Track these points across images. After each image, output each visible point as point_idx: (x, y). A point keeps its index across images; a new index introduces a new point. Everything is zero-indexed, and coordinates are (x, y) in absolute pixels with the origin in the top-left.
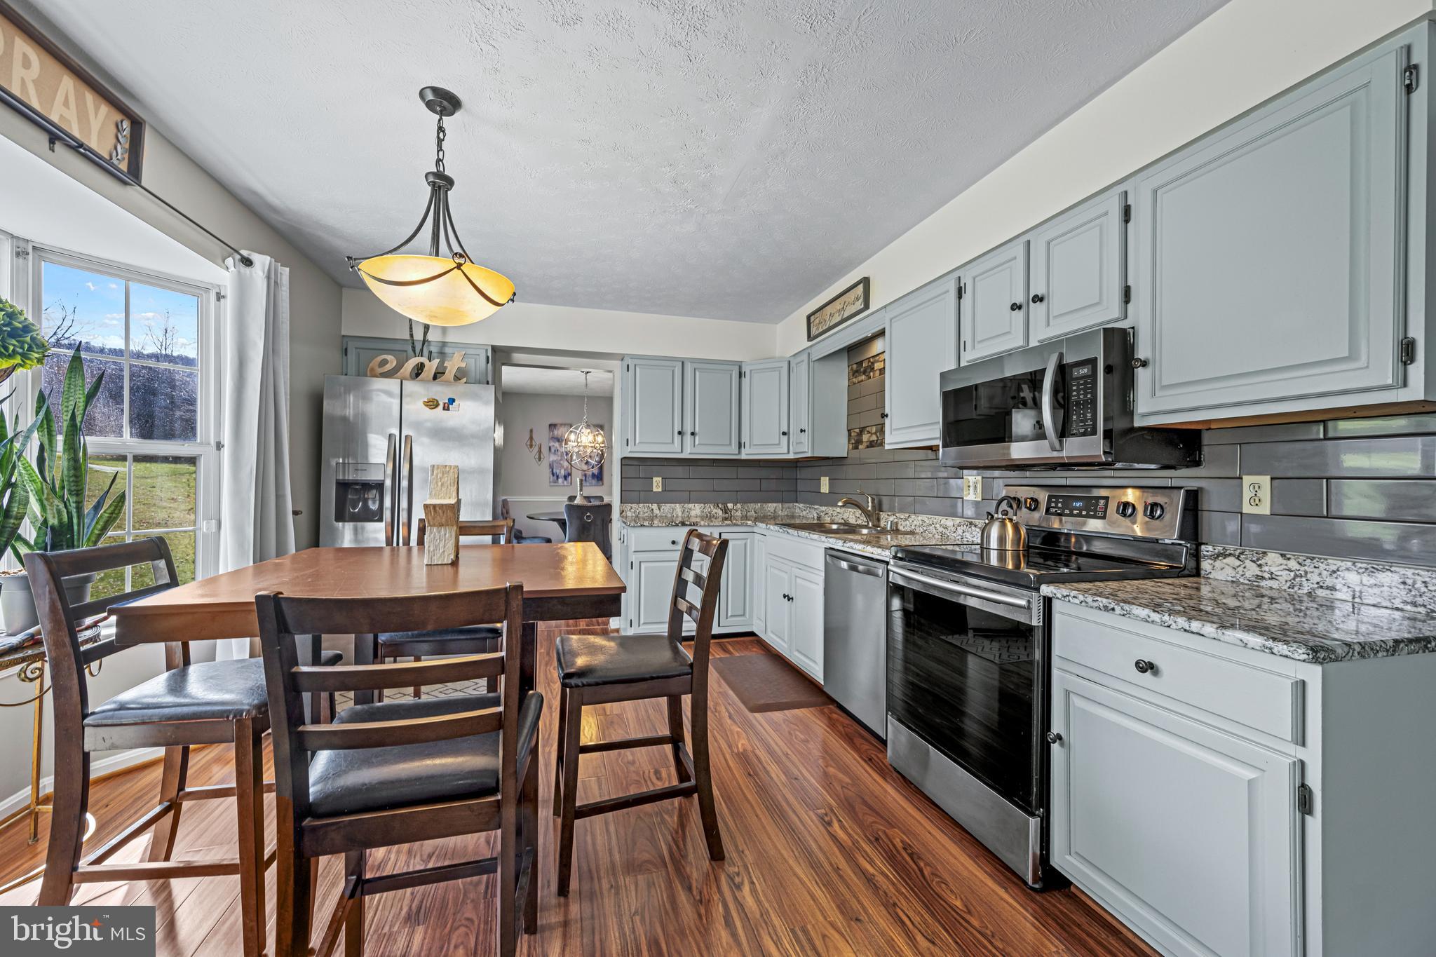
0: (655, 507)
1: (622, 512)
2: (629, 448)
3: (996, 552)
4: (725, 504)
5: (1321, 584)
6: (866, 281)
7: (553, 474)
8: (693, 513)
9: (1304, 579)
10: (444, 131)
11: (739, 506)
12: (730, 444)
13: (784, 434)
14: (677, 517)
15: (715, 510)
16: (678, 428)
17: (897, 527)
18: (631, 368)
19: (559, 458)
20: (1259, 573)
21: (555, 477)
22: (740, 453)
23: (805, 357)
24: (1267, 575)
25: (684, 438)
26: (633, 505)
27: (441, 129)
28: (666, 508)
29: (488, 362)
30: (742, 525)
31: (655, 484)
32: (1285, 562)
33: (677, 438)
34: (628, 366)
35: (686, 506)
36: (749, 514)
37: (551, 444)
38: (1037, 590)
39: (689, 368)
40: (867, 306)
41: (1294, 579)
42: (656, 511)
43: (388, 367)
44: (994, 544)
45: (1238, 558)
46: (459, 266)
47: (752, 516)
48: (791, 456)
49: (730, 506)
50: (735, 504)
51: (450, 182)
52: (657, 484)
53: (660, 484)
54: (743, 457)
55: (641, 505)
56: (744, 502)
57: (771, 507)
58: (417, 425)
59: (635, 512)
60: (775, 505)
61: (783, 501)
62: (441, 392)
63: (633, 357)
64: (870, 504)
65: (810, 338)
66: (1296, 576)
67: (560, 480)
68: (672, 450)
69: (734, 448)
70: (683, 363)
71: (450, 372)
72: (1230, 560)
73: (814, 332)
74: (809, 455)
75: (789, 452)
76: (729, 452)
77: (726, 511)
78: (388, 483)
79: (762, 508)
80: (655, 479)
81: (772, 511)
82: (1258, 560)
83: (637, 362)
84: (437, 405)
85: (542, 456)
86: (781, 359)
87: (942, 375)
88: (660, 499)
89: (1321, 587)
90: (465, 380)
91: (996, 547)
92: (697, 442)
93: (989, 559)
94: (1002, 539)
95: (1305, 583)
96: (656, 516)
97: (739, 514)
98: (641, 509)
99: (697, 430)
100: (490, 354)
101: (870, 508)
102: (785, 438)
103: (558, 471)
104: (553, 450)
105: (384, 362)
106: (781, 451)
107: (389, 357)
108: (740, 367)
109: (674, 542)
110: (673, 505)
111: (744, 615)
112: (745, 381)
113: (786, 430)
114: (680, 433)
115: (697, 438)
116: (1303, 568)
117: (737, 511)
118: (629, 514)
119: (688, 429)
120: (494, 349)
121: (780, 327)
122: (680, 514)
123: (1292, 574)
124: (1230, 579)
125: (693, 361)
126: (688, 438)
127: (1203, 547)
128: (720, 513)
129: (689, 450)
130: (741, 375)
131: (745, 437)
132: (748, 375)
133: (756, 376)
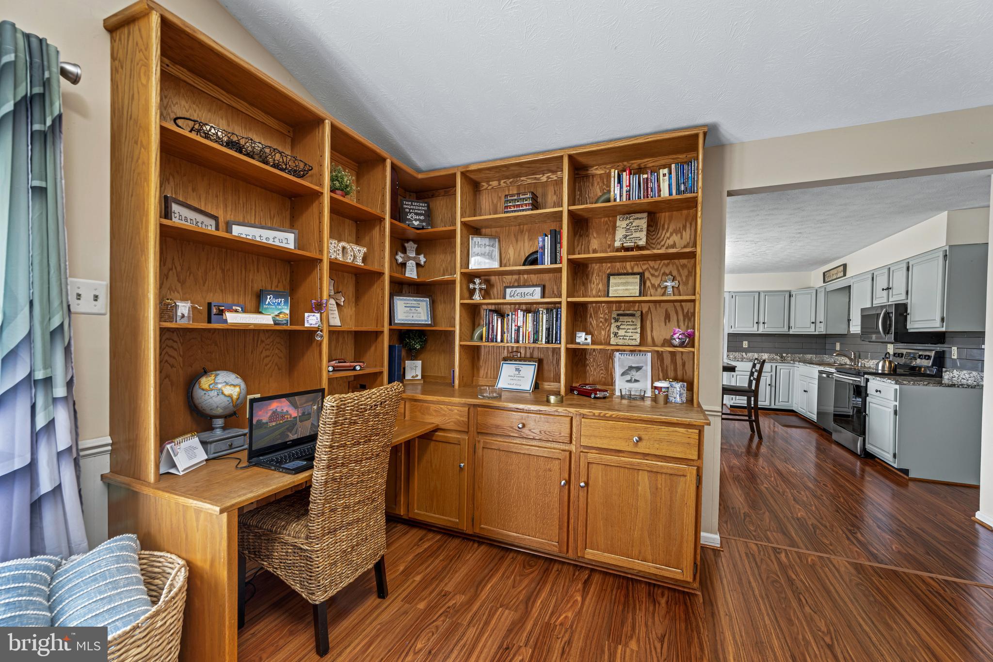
0: (744, 354)
2: (732, 329)
4: (781, 354)
6: (845, 266)
8: (764, 357)
11: (789, 355)
12: (784, 327)
13: (813, 323)
15: (776, 357)
16: (756, 321)
18: (734, 297)
22: (789, 331)
23: (823, 289)
25: (759, 324)
26: (733, 352)
28: (750, 354)
31: (744, 344)
32: (957, 372)
33: (756, 325)
34: (732, 295)
35: (760, 354)
36: (794, 359)
38: (863, 376)
39: (762, 295)
40: (845, 275)
42: (745, 356)
48: (817, 333)
49: (784, 355)
50: (787, 354)
52: (745, 344)
53: (747, 344)
54: (791, 333)
56: (792, 354)
57: (809, 356)
59: (734, 355)
60: (812, 356)
61: (816, 354)
63: (734, 292)
64: (853, 356)
65: (824, 282)
68: (754, 330)
69: (786, 329)
70: (760, 293)
72: (948, 371)
73: (827, 280)
74: (824, 333)
75: (815, 331)
76: (784, 330)
77: (782, 357)
79: (802, 356)
80: (744, 342)
83: (736, 294)
86: (811, 289)
87: (862, 309)
88: (746, 351)
92: (766, 327)
96: (744, 358)
97: (789, 359)
98: (737, 354)
99: (766, 321)
102: (814, 325)
106: (811, 330)
108: (790, 293)
110: (753, 353)
111: (788, 402)
112: (793, 299)
113: (814, 321)
114: (757, 323)
115: (766, 325)
117: (788, 357)
118: (731, 356)
119: (761, 321)
121: (813, 273)
122: (757, 357)
124: (947, 378)
125: (764, 292)
126: (761, 325)
127: (943, 369)
128: (779, 358)
129: (762, 330)
130: (790, 296)
131: (792, 324)
132: (794, 296)
133: (798, 297)
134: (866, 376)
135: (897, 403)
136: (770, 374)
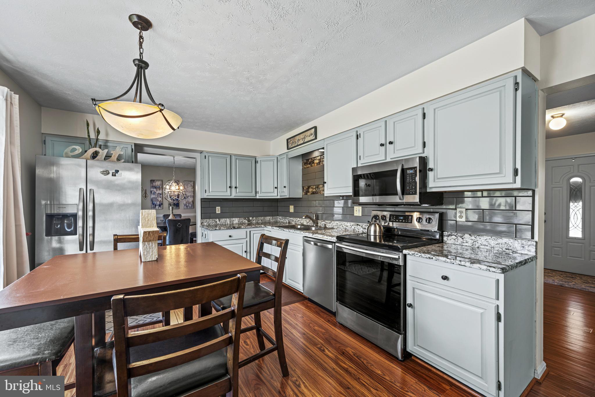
0: (217, 220)
1: (202, 223)
2: (207, 194)
3: (373, 236)
4: (248, 218)
5: (482, 244)
6: (315, 128)
7: (153, 204)
8: (235, 222)
9: (476, 242)
10: (143, 39)
11: (254, 218)
12: (252, 192)
13: (276, 188)
14: (228, 224)
15: (244, 221)
16: (229, 185)
17: (326, 226)
18: (207, 157)
19: (156, 196)
20: (463, 241)
21: (154, 206)
22: (256, 196)
23: (285, 156)
24: (465, 241)
25: (232, 189)
26: (207, 220)
27: (141, 37)
28: (223, 220)
29: (132, 152)
30: (260, 227)
31: (217, 210)
32: (470, 237)
33: (229, 189)
34: (205, 156)
35: (231, 219)
36: (259, 222)
37: (152, 190)
38: (402, 252)
39: (233, 158)
40: (316, 138)
41: (473, 243)
42: (218, 222)
43: (77, 152)
44: (372, 233)
45: (456, 236)
46: (161, 110)
47: (260, 223)
48: (279, 197)
49: (251, 218)
50: (253, 218)
51: (147, 65)
52: (218, 210)
53: (220, 210)
54: (258, 197)
55: (211, 220)
56: (256, 217)
57: (268, 218)
58: (98, 183)
59: (208, 223)
60: (269, 217)
61: (272, 216)
62: (111, 167)
63: (207, 152)
64: (314, 217)
65: (288, 149)
66: (474, 241)
67: (157, 207)
68: (226, 194)
69: (253, 194)
70: (231, 156)
71: (114, 156)
72: (453, 237)
73: (290, 146)
74: (288, 197)
75: (278, 196)
76: (251, 195)
77: (249, 221)
78: (80, 213)
79: (264, 219)
80: (217, 208)
81: (268, 220)
82: (462, 236)
83: (209, 154)
84: (109, 173)
85: (147, 195)
86: (273, 156)
87: (353, 168)
88: (219, 217)
89: (482, 245)
90: (123, 161)
91: (373, 234)
92: (237, 191)
93: (370, 239)
94: (375, 231)
95: (477, 244)
96: (218, 224)
97: (255, 222)
98: (211, 221)
99: (237, 186)
100: (133, 147)
101: (314, 219)
102: (276, 189)
103: (156, 203)
104: (153, 192)
105: (75, 150)
106: (274, 195)
107: (77, 147)
108: (256, 159)
109: (230, 236)
110: (225, 219)
112: (258, 165)
113: (276, 186)
114: (230, 187)
115: (237, 189)
116: (476, 239)
117: (253, 220)
118: (205, 224)
119: (234, 185)
120: (136, 145)
121: (272, 143)
122: (229, 223)
123: (473, 241)
124: (453, 243)
125: (235, 155)
126: (233, 189)
127: (444, 232)
128: (247, 222)
129: (234, 194)
130: (256, 162)
131: (258, 189)
132: (259, 162)
133: (262, 163)
134: (405, 252)
135: (501, 303)
136: (245, 241)
